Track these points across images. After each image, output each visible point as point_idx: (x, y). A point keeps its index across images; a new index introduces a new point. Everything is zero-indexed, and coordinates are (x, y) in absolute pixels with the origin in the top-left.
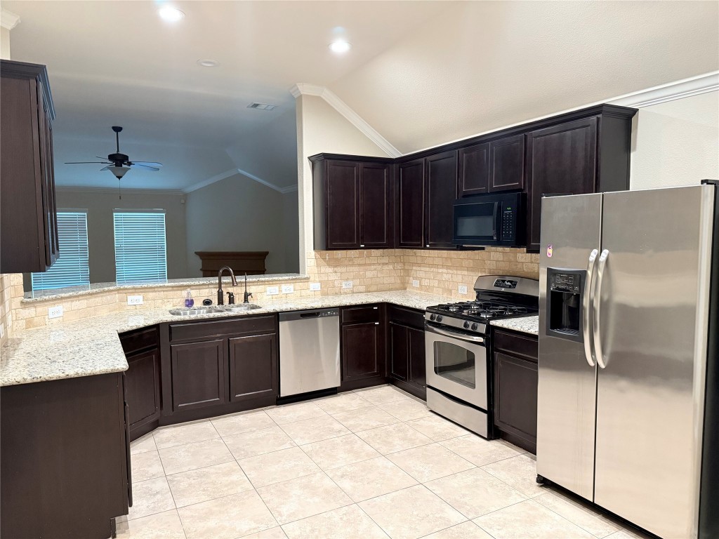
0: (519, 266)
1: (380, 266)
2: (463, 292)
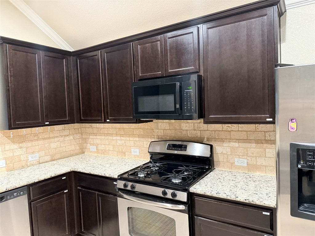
0: (184, 133)
1: (62, 138)
2: (135, 154)
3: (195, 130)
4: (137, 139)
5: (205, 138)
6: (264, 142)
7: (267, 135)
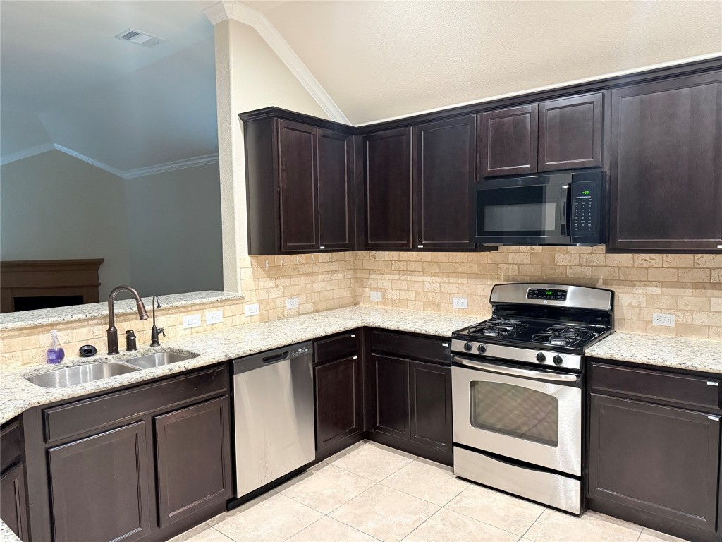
0: (559, 270)
2: (460, 307)
3: (581, 265)
4: (465, 281)
5: (599, 279)
6: (707, 285)
7: (714, 274)
